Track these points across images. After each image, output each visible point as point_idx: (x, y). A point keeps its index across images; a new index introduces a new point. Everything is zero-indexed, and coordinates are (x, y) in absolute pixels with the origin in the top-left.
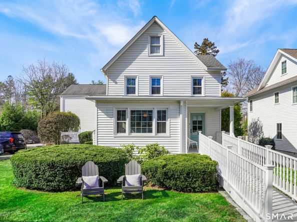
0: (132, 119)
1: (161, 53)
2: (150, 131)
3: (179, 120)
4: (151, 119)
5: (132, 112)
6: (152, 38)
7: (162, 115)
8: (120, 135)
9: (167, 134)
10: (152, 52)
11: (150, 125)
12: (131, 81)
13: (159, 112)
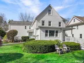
0: (49, 33)
1: (51, 15)
2: (54, 36)
3: (61, 33)
4: (54, 33)
5: (50, 31)
6: (49, 10)
7: (57, 32)
8: (46, 37)
9: (58, 37)
10: (49, 14)
11: (54, 34)
12: (43, 22)
13: (56, 31)
